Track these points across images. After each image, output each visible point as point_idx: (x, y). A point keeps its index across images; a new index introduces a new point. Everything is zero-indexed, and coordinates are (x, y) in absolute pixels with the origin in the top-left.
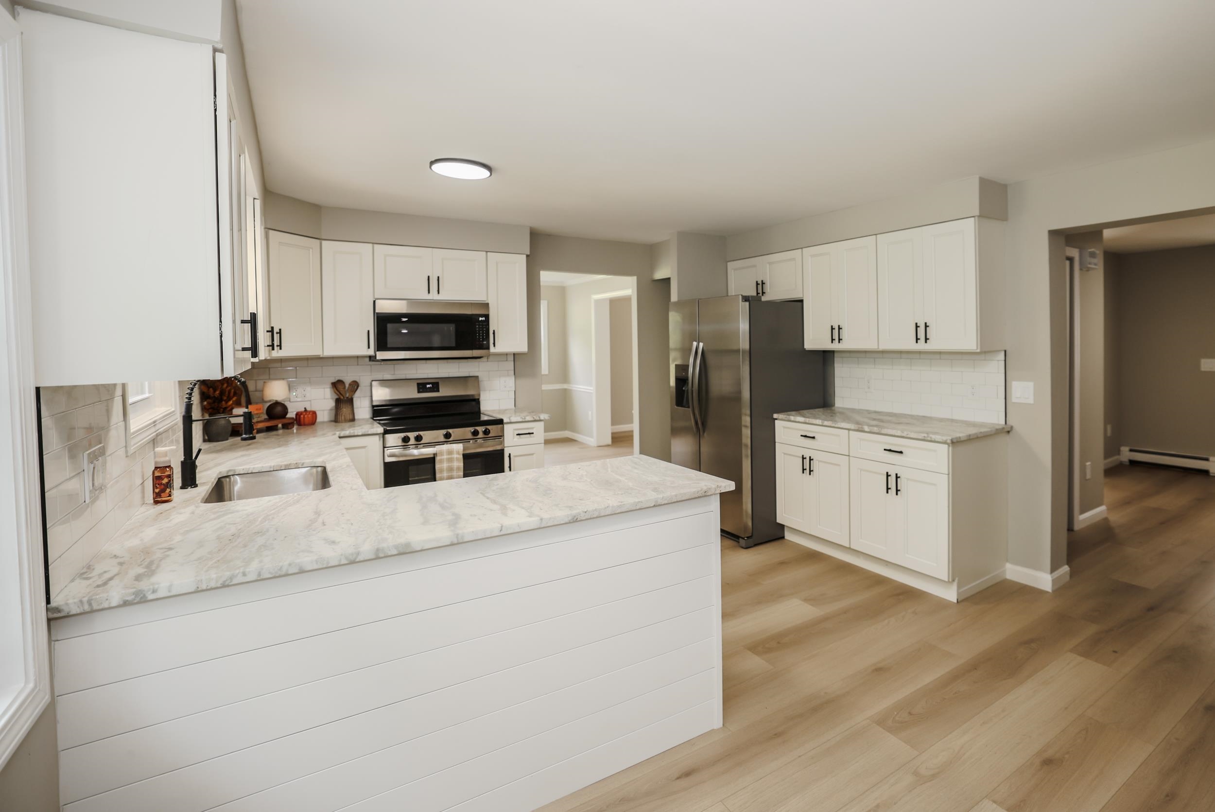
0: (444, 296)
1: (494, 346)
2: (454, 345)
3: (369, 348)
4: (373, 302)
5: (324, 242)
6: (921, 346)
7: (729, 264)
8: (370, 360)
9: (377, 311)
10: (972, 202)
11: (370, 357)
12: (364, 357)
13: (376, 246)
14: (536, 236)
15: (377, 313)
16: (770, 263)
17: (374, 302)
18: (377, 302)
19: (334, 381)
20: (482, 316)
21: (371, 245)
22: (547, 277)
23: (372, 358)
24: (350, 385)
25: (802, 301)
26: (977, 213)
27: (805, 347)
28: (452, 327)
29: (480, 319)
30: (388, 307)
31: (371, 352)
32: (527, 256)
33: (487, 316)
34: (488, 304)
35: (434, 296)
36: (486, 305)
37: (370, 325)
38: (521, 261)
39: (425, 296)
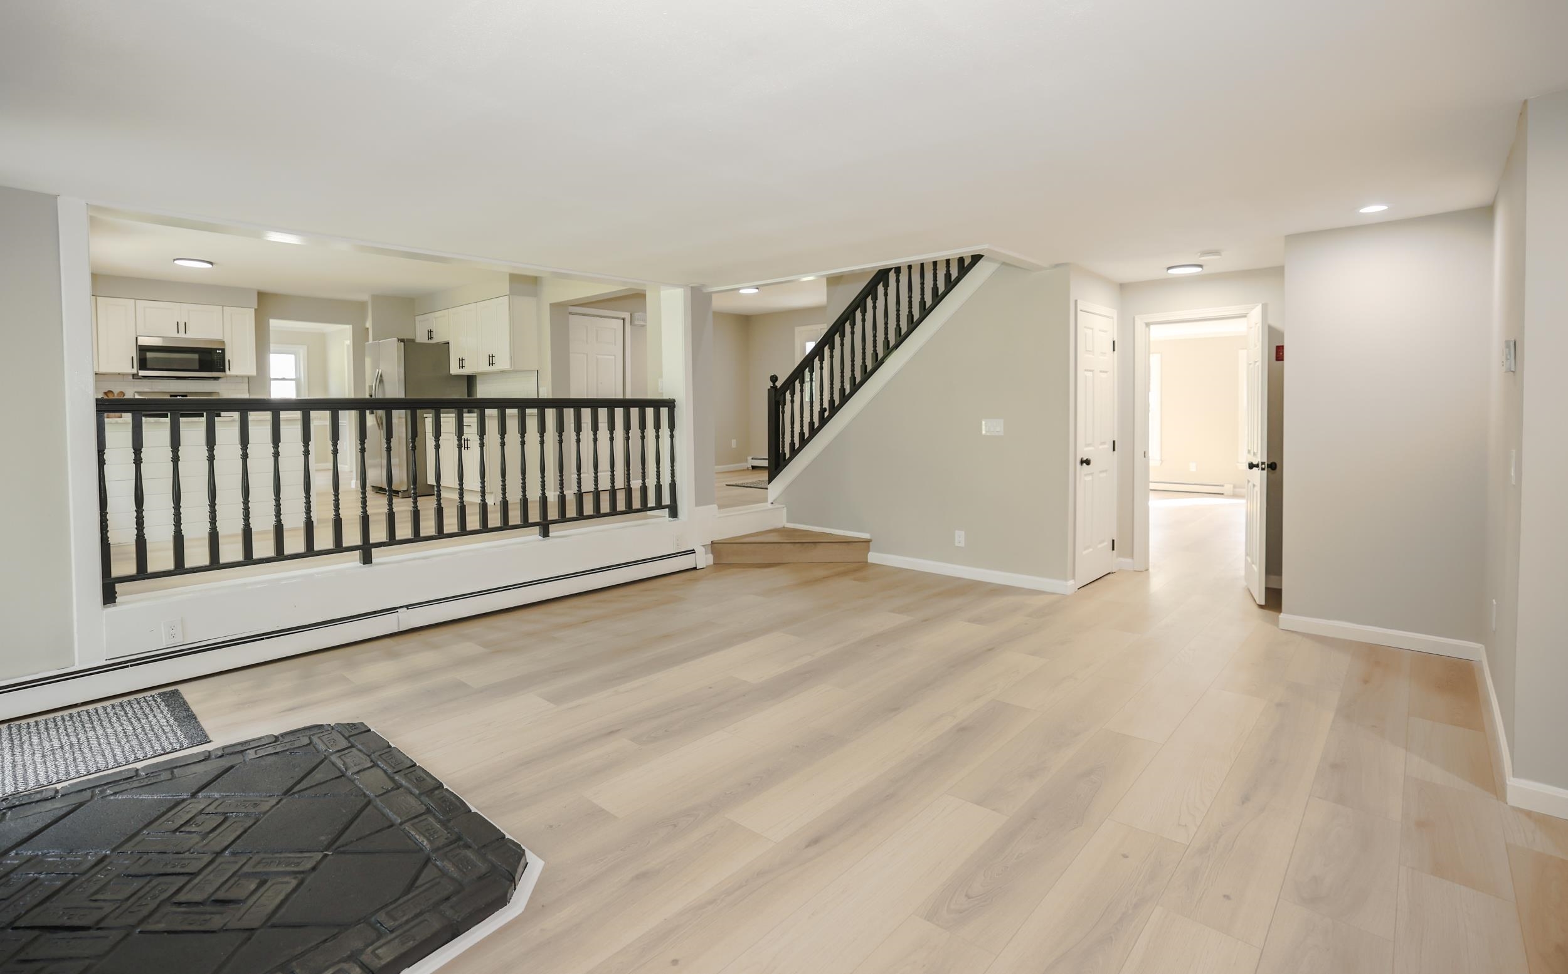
0: (189, 335)
1: (229, 370)
2: (197, 368)
3: (133, 368)
4: (135, 339)
5: (98, 298)
6: (492, 368)
7: (417, 318)
8: (133, 378)
9: (139, 344)
10: (506, 287)
11: (133, 375)
12: (127, 374)
13: (137, 301)
14: (262, 296)
15: (139, 346)
16: (436, 318)
17: (137, 338)
18: (139, 338)
19: (106, 391)
20: (219, 349)
21: (133, 300)
22: (274, 324)
23: (135, 376)
24: (118, 394)
25: (448, 343)
26: (508, 293)
27: (451, 372)
28: (196, 356)
29: (218, 351)
30: (145, 341)
31: (134, 371)
32: (255, 310)
33: (223, 350)
34: (224, 342)
35: (182, 335)
36: (223, 343)
37: (133, 353)
38: (251, 313)
39: (175, 335)
